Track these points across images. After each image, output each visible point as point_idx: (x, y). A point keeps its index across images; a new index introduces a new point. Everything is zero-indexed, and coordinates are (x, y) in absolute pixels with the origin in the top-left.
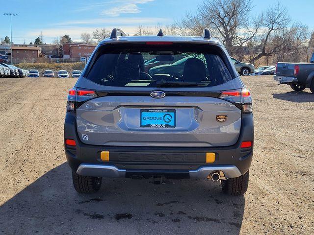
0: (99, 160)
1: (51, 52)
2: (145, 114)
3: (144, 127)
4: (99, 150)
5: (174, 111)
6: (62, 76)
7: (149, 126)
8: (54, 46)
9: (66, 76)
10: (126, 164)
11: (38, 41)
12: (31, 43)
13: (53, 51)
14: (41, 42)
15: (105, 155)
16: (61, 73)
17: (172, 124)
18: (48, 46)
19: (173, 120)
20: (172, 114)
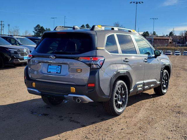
1: (178, 40)
2: (49, 67)
4: (32, 82)
5: (61, 66)
6: (177, 55)
7: (50, 72)
8: (180, 37)
9: (179, 55)
11: (171, 34)
12: (167, 35)
13: (179, 40)
14: (173, 35)
16: (176, 53)
17: (59, 72)
18: (176, 37)
19: (60, 70)
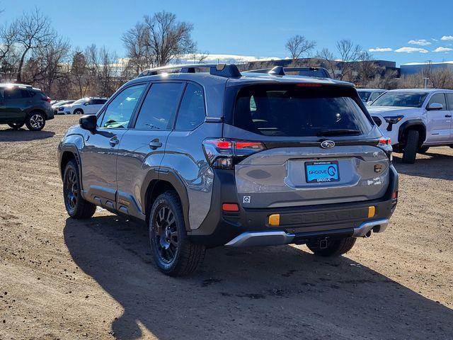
0: (267, 225)
2: (310, 168)
3: (311, 182)
4: (268, 213)
5: (336, 163)
7: (315, 181)
10: (295, 227)
15: (274, 219)
17: (336, 177)
19: (336, 172)
20: (335, 166)
